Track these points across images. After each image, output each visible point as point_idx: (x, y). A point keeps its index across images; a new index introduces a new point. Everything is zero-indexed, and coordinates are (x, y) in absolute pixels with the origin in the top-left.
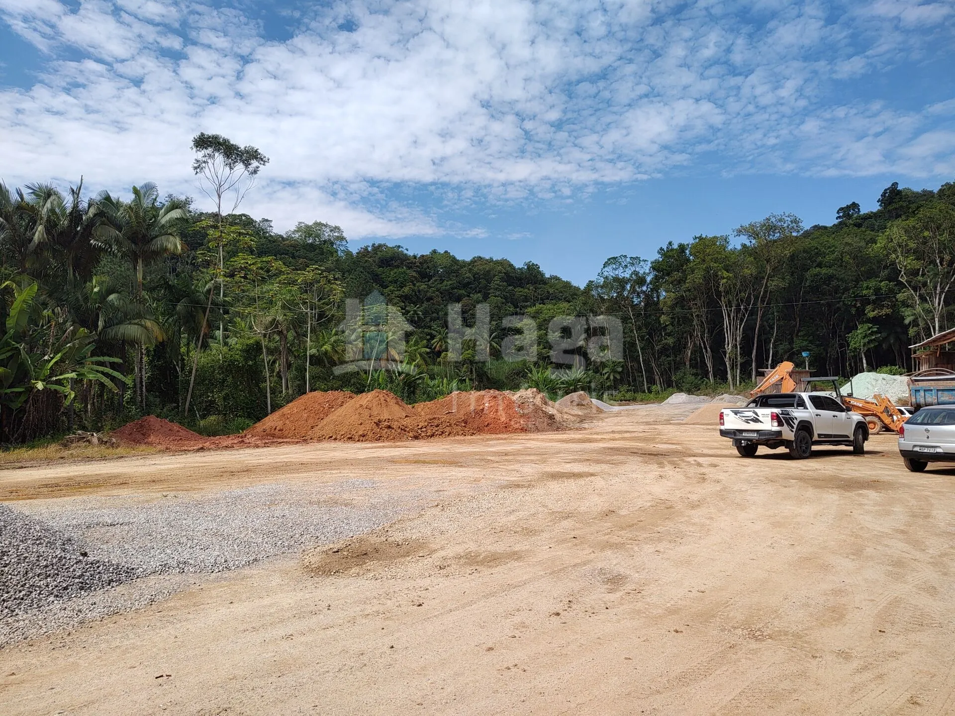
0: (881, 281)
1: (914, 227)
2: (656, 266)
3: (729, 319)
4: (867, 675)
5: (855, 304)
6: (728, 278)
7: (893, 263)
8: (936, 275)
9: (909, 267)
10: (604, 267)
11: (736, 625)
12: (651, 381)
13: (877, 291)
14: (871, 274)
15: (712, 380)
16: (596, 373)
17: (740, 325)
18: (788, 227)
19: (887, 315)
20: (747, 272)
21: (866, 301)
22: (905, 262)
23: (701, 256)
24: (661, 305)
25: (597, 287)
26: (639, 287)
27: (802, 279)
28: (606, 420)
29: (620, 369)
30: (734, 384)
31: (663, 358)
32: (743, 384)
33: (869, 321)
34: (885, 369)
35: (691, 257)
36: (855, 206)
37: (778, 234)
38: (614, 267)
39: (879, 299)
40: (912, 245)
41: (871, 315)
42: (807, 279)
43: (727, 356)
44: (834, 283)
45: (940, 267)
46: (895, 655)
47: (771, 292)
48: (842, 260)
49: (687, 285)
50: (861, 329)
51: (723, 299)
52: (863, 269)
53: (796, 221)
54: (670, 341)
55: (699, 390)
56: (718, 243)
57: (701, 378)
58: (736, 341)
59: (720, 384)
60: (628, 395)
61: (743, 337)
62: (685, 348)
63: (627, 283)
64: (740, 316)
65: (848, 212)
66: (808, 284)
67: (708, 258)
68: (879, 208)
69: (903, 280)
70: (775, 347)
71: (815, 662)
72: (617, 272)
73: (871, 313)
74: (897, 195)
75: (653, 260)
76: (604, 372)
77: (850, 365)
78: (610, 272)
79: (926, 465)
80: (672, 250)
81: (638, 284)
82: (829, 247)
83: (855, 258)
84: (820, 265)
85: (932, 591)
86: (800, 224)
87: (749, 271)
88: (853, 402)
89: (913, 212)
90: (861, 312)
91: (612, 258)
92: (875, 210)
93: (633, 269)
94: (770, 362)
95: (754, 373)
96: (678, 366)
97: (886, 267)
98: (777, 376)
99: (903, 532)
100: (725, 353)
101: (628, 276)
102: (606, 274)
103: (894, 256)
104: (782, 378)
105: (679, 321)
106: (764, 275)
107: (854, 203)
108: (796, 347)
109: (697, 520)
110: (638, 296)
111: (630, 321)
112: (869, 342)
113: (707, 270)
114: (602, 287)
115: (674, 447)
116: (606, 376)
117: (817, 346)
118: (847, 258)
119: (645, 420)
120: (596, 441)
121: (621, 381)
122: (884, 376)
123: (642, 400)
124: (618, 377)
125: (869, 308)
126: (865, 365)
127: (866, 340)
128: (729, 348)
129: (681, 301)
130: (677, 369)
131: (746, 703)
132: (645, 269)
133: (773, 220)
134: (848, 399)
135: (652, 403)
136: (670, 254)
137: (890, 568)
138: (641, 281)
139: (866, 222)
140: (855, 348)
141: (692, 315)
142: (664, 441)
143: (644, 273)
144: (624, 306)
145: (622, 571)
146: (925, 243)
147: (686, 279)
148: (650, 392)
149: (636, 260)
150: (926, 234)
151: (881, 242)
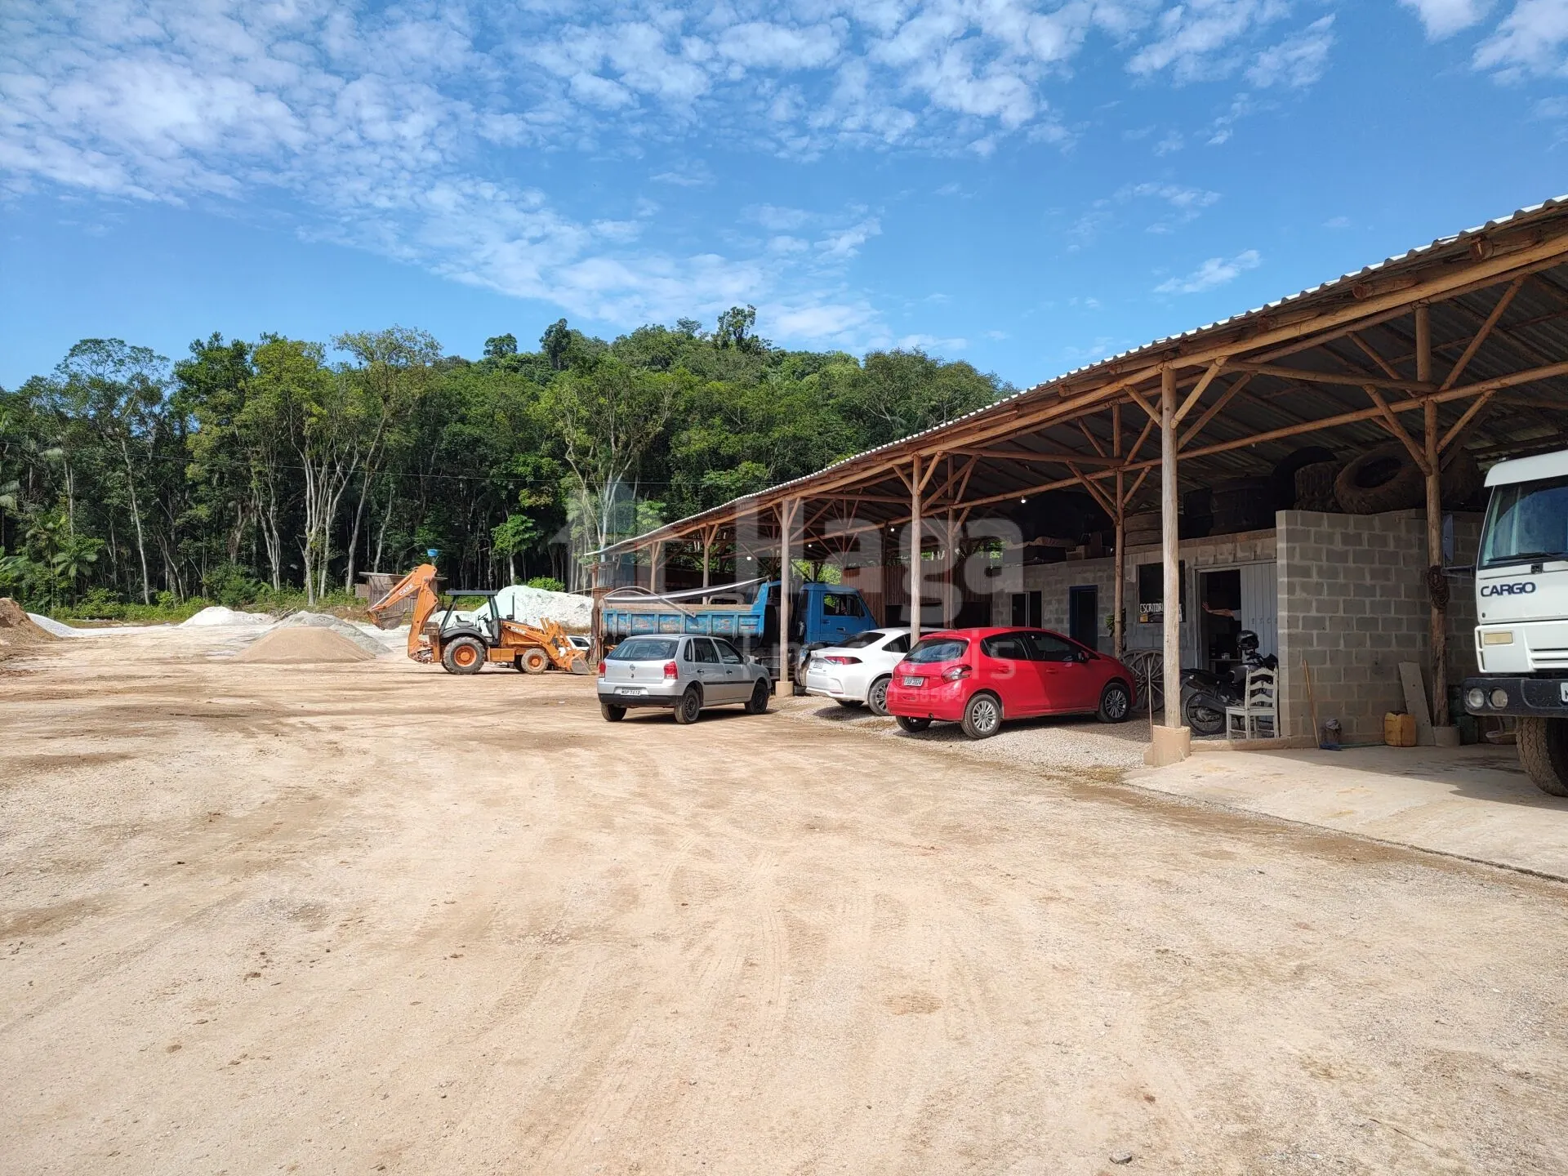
0: (542, 457)
1: (589, 388)
2: (185, 374)
3: (316, 486)
4: (696, 952)
5: (507, 486)
6: (320, 417)
7: (559, 434)
8: (609, 458)
9: (578, 443)
10: (72, 355)
11: (523, 933)
12: (159, 583)
13: (537, 469)
14: (530, 446)
15: (277, 587)
16: (36, 561)
17: (333, 497)
18: (420, 351)
19: (546, 505)
20: (350, 410)
21: (522, 484)
22: (576, 436)
23: (275, 370)
24: (190, 445)
25: (52, 391)
26: (146, 407)
27: (435, 435)
28: (68, 655)
29: (93, 557)
30: (316, 595)
31: (186, 541)
32: (331, 595)
33: (523, 511)
34: (538, 581)
35: (254, 369)
36: (510, 339)
37: (404, 361)
38: (96, 357)
39: (539, 482)
40: (584, 413)
41: (527, 503)
42: (442, 439)
43: (308, 546)
44: (482, 450)
45: (614, 449)
46: (709, 925)
47: (386, 449)
48: (492, 417)
49: (244, 418)
50: (513, 523)
51: (307, 449)
52: (520, 435)
53: (433, 346)
54: (202, 512)
55: (253, 602)
56: (305, 354)
57: (258, 582)
58: (324, 523)
59: (291, 594)
60: (108, 608)
61: (336, 518)
62: (230, 526)
63: (120, 394)
64: (334, 480)
65: (501, 346)
66: (443, 446)
67: (286, 376)
68: (541, 350)
69: (570, 458)
70: (386, 537)
71: (639, 951)
72: (100, 370)
73: (526, 500)
74: (564, 337)
75: (180, 359)
76: (55, 560)
77: (493, 572)
78: (84, 366)
79: (624, 711)
80: (219, 349)
81: (145, 399)
82: (477, 395)
83: (511, 418)
84: (462, 420)
85: (707, 854)
86: (439, 351)
87: (355, 411)
88: (514, 628)
89: (590, 368)
90: (513, 498)
91: (91, 341)
92: (535, 352)
93: (136, 369)
94: (377, 561)
95: (349, 578)
96: (214, 559)
97: (549, 437)
98: (411, 586)
99: (640, 795)
100: (304, 542)
101: (124, 381)
102: (74, 368)
103: (560, 424)
104: (418, 590)
105: (221, 478)
106: (377, 420)
107: (509, 336)
108: (418, 541)
109: (370, 811)
110: (142, 421)
111: (124, 466)
112: (520, 543)
113: (286, 396)
114: (63, 393)
115: (247, 701)
116: (59, 569)
117: (450, 541)
118: (500, 416)
119: (155, 656)
120: (77, 695)
121: (95, 580)
122: (541, 591)
123: (137, 618)
124: (88, 572)
125: (524, 492)
126: (512, 575)
127: (518, 538)
128: (311, 535)
129: (229, 444)
130: (213, 563)
131: (596, 1011)
132: (162, 375)
133: (398, 335)
134: (507, 624)
135: (158, 624)
136: (216, 354)
137: (652, 837)
138: (151, 395)
139: (524, 368)
140: (502, 549)
141: (249, 470)
142: (220, 692)
143: (159, 381)
144: (110, 436)
145: (308, 898)
146: (599, 413)
147: (243, 406)
148: (154, 601)
149: (143, 354)
150: (602, 400)
151: (546, 399)
